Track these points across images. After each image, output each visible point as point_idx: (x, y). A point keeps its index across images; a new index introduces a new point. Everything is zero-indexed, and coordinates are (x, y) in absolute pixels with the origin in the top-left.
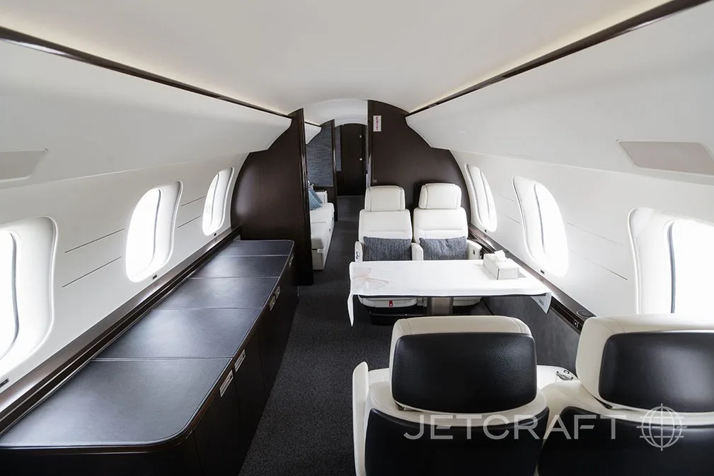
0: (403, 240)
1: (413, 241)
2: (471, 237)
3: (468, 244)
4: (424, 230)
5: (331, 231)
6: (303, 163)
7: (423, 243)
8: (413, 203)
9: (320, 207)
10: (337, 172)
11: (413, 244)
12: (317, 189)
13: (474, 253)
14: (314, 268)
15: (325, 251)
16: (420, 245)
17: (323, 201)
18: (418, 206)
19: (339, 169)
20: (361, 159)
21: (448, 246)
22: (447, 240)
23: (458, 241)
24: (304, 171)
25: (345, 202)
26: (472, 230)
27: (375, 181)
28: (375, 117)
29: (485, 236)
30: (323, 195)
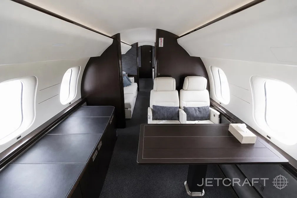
0: (175, 107)
1: (180, 108)
2: (211, 106)
3: (210, 110)
4: (186, 102)
5: (136, 97)
6: (120, 63)
7: (185, 109)
8: (180, 87)
9: (130, 85)
10: (139, 68)
11: (179, 109)
12: (129, 76)
13: (214, 116)
14: (126, 118)
15: (132, 109)
16: (184, 110)
17: (132, 82)
18: (182, 88)
19: (140, 66)
20: (150, 62)
21: (199, 111)
22: (199, 108)
23: (204, 109)
24: (120, 66)
25: (142, 82)
26: (212, 102)
27: (159, 74)
28: (160, 39)
29: (220, 106)
30: (132, 79)
